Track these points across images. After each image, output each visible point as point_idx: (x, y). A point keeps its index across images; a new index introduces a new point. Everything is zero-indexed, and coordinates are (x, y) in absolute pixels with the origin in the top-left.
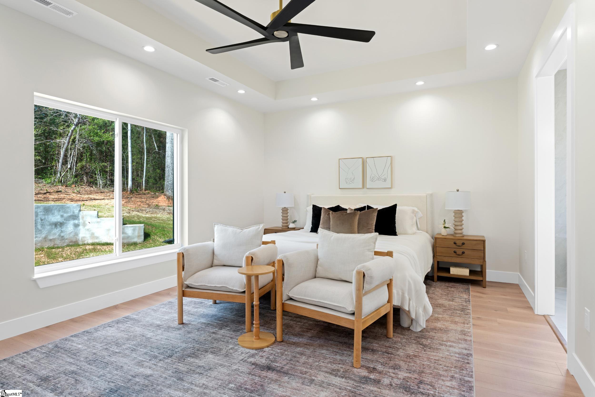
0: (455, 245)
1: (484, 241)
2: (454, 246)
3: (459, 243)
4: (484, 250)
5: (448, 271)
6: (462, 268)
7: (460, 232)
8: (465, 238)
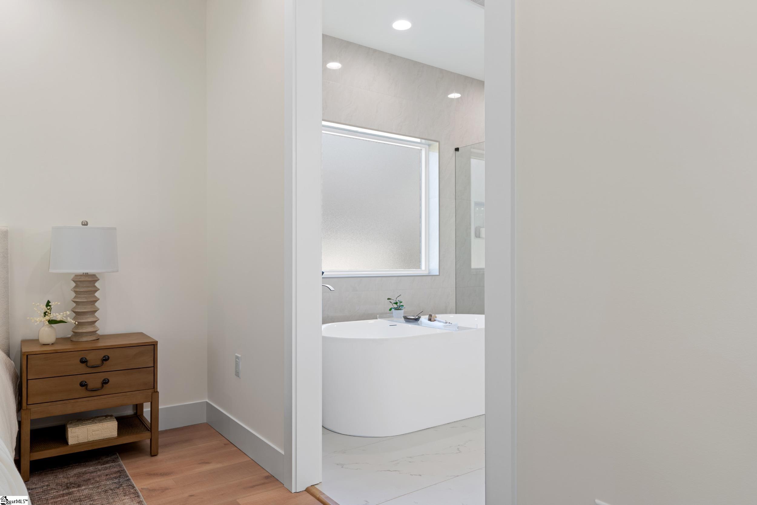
0: (84, 365)
1: (154, 345)
2: (82, 368)
3: (94, 358)
4: (154, 367)
5: (63, 439)
6: (100, 421)
7: (90, 329)
8: (101, 344)
